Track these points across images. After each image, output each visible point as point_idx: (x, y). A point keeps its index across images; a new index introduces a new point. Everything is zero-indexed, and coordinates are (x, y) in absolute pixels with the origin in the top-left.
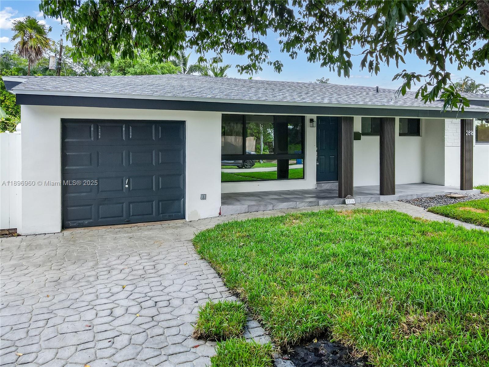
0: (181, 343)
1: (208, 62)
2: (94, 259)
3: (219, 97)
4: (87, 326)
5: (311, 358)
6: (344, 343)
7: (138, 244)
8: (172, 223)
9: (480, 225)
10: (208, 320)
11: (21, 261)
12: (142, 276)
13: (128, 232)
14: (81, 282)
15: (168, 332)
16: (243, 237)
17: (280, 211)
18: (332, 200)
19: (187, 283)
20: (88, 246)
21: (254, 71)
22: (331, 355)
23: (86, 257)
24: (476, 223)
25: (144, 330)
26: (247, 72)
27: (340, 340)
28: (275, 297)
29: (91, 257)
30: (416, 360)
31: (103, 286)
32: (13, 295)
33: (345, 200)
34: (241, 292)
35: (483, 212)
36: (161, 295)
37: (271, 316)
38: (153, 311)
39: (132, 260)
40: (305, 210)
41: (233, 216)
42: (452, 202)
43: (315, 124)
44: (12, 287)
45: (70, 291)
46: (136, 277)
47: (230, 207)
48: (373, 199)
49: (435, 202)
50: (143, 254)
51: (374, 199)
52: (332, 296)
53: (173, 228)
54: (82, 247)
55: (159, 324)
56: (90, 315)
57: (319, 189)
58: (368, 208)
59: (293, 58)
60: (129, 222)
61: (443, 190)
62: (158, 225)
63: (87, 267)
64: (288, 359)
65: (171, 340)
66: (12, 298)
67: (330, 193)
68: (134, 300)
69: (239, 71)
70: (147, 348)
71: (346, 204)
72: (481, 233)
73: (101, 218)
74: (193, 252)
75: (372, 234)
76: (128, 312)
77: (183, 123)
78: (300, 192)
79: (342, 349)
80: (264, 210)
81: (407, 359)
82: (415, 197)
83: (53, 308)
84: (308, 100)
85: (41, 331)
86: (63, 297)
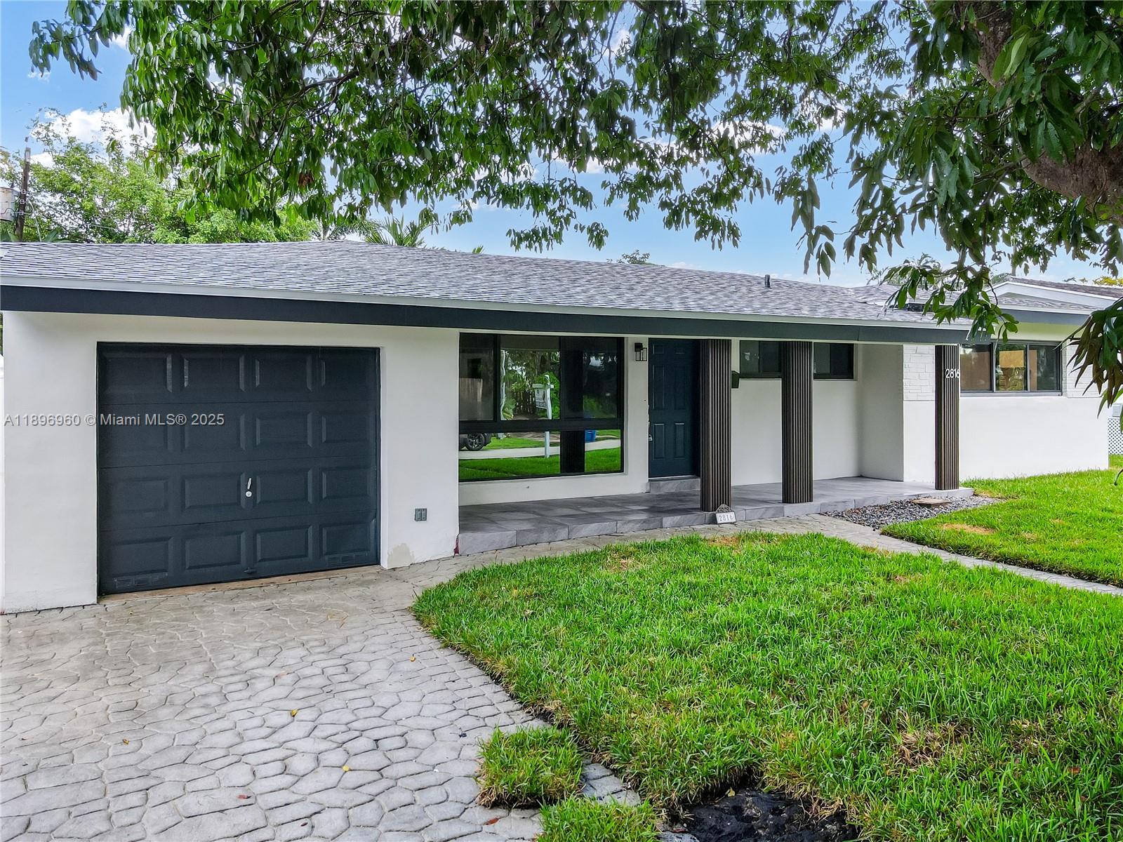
0: (458, 817)
1: (443, 221)
2: (202, 659)
3: (455, 296)
4: (241, 797)
5: (730, 825)
6: (791, 793)
7: (291, 621)
8: (352, 574)
9: (986, 557)
10: (506, 767)
11: (26, 672)
12: (326, 689)
13: (257, 598)
14: (192, 708)
15: (421, 798)
16: (528, 598)
17: (584, 542)
18: (689, 516)
19: (429, 698)
20: (177, 630)
21: (544, 243)
22: (771, 816)
23: (182, 654)
24: (978, 554)
25: (370, 798)
26: (530, 246)
27: (783, 787)
28: (633, 715)
29: (193, 654)
30: (940, 808)
31: (245, 714)
32: (42, 745)
33: (715, 516)
34: (553, 708)
35: (987, 533)
36: (383, 724)
37: (633, 752)
38: (376, 760)
39: (291, 656)
40: (637, 537)
41: (485, 556)
42: (925, 514)
43: (645, 354)
44: (29, 727)
45: (172, 728)
46: (312, 692)
47: (478, 535)
48: (771, 512)
49: (892, 514)
50: (311, 644)
51: (773, 512)
52: (747, 704)
53: (359, 585)
54: (163, 633)
55: (399, 784)
56: (240, 775)
57: (654, 492)
58: (766, 530)
59: (631, 218)
60: (253, 576)
61: (900, 491)
62: (321, 579)
63: (192, 677)
64: (684, 832)
65: (433, 814)
66: (43, 750)
67: (681, 501)
68: (325, 739)
69: (513, 243)
70: (390, 831)
71: (716, 523)
72: (993, 573)
73: (190, 568)
74: (421, 634)
75: (793, 582)
76: (322, 764)
77: (375, 352)
78: (619, 500)
79: (791, 803)
80: (550, 539)
81: (923, 809)
82: (852, 506)
83: (148, 764)
84: (640, 303)
85: (140, 813)
86: (161, 742)
